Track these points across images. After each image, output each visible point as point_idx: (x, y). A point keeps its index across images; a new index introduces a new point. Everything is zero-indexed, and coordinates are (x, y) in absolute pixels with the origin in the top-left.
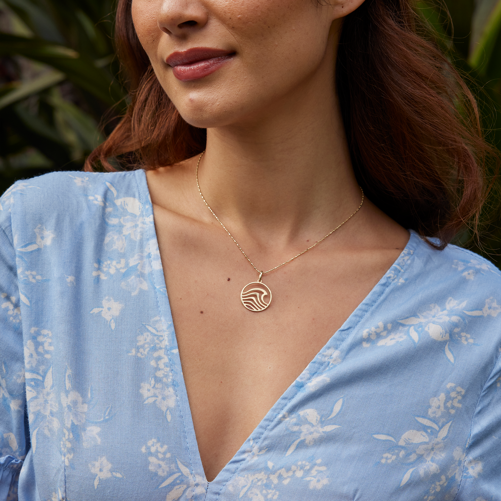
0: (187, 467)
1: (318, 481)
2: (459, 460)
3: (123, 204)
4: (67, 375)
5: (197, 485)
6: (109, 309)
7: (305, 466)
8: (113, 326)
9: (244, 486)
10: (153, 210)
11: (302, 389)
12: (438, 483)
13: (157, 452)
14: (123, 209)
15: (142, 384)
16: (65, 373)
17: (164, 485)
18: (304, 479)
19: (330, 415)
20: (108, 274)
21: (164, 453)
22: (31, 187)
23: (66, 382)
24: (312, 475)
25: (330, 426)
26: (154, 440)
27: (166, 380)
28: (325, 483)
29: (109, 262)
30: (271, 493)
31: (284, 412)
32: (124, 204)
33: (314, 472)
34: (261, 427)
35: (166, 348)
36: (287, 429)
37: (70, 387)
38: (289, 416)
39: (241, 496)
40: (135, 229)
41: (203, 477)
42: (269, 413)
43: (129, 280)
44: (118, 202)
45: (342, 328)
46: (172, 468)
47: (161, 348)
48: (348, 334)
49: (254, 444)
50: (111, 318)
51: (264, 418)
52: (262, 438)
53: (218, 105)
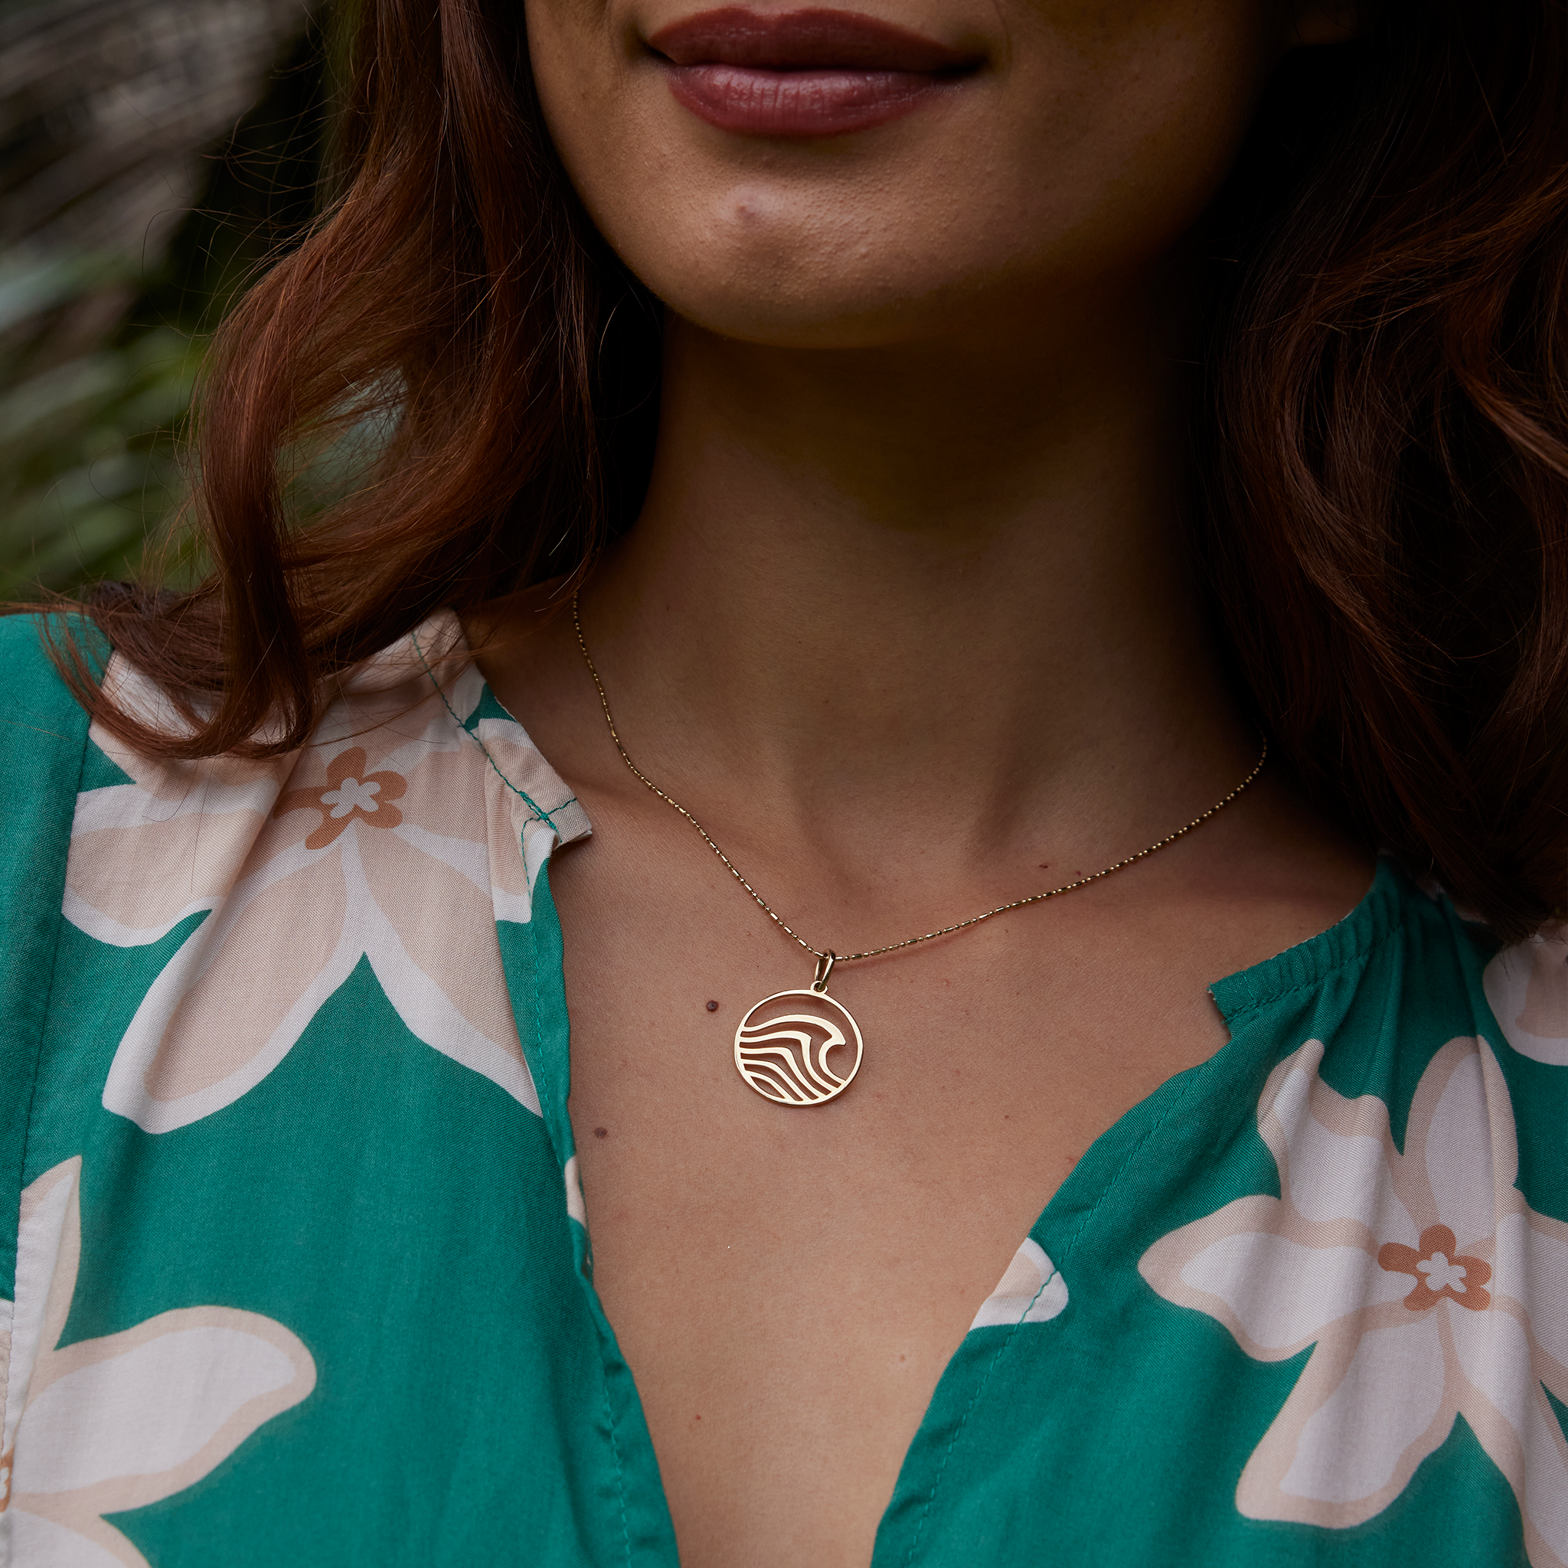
53: (865, 256)
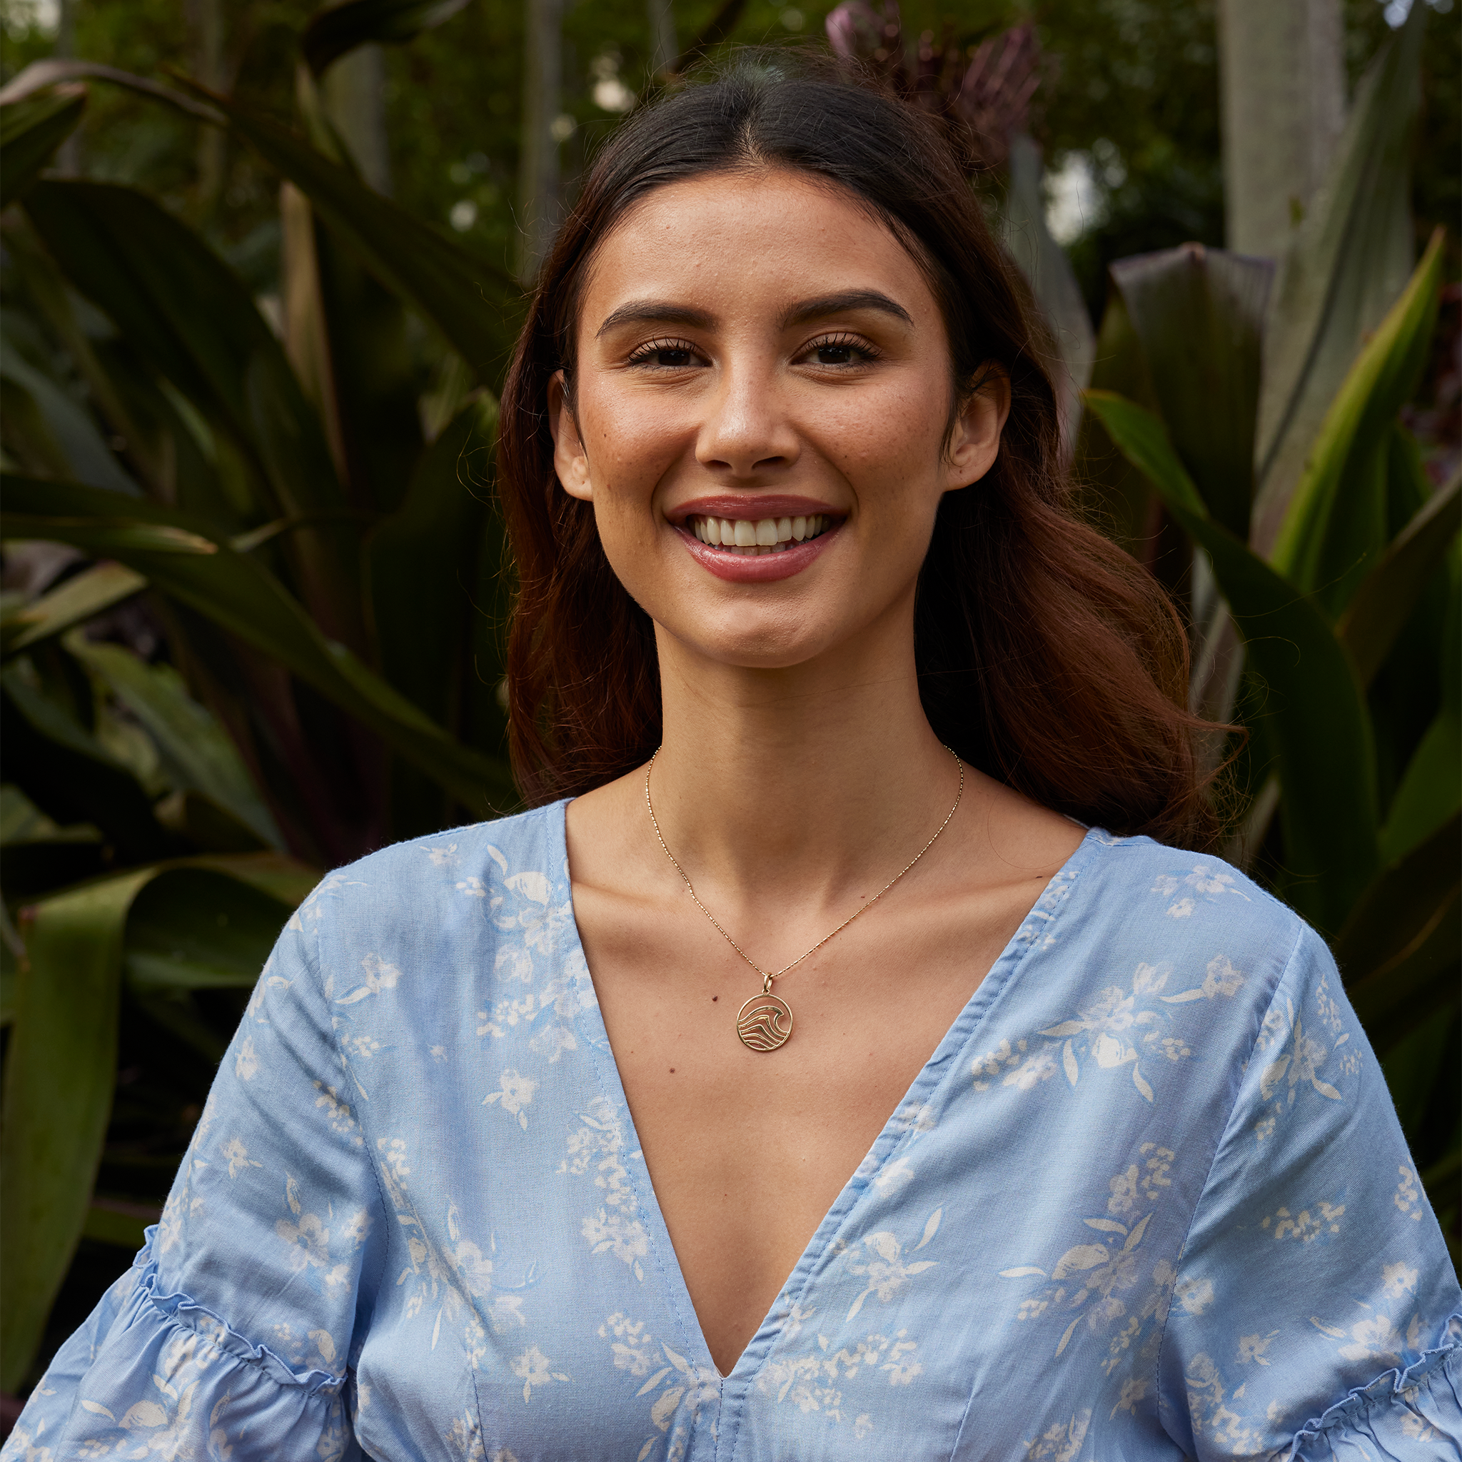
0: (682, 1355)
1: (904, 1370)
2: (1164, 1286)
3: (519, 886)
4: (450, 1214)
5: (702, 1385)
6: (513, 1092)
7: (880, 1343)
8: (524, 1123)
9: (784, 1383)
10: (571, 891)
11: (867, 1189)
12: (1124, 1333)
13: (626, 1334)
14: (520, 895)
15: (585, 1220)
16: (447, 1210)
17: (643, 1391)
18: (880, 1368)
19: (919, 1242)
20: (505, 1026)
21: (640, 1336)
22: (351, 883)
23: (450, 1227)
24: (893, 1360)
25: (919, 1263)
26: (620, 1315)
27: (626, 1209)
28: (915, 1373)
29: (506, 1004)
30: (829, 1394)
31: (837, 1238)
32: (521, 884)
33: (895, 1354)
34: (801, 1270)
35: (619, 1153)
36: (845, 1272)
37: (458, 1234)
38: (847, 1246)
39: (780, 1400)
40: (543, 934)
41: (712, 1369)
42: (813, 1243)
43: (543, 1034)
44: (510, 883)
45: (932, 1060)
46: (654, 1360)
47: (611, 1154)
48: (946, 1069)
49: (792, 1302)
50: (518, 1108)
51: (805, 1252)
52: (804, 1290)
